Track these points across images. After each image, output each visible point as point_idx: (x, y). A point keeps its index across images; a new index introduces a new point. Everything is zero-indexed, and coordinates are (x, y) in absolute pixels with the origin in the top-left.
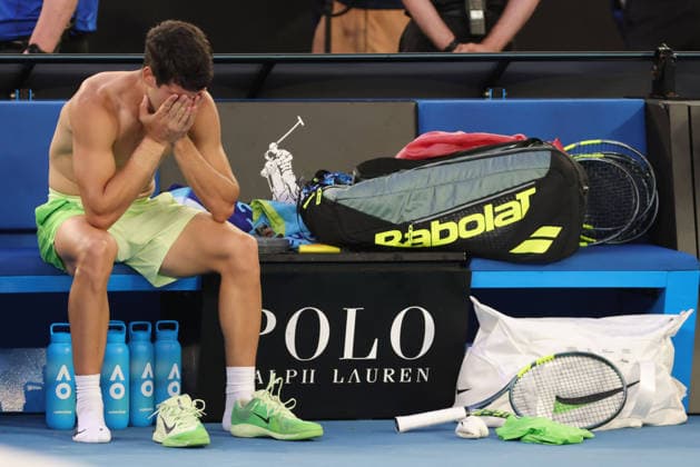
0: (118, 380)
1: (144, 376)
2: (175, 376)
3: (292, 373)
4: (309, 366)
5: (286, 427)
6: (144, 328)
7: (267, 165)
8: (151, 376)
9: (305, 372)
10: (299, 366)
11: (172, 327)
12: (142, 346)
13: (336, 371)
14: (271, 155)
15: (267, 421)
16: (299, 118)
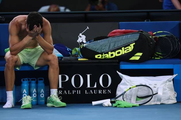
0: (25, 93)
1: (34, 92)
3: (74, 91)
6: (34, 80)
7: (79, 39)
8: (36, 92)
9: (78, 91)
10: (76, 89)
12: (33, 85)
13: (86, 91)
14: (80, 36)
15: (53, 102)
16: (88, 27)
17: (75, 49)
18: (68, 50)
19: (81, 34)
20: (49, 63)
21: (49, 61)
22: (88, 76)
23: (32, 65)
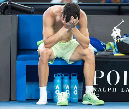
0: (57, 89)
1: (67, 88)
2: (76, 89)
3: (109, 89)
4: (114, 87)
5: (94, 101)
6: (67, 75)
7: (113, 33)
8: (69, 88)
9: (113, 88)
10: (111, 87)
11: (75, 75)
13: (122, 88)
14: (114, 30)
15: (90, 100)
16: (123, 20)
17: (109, 43)
18: (103, 45)
19: (115, 28)
20: (84, 58)
21: (85, 55)
22: (126, 72)
23: (65, 60)
